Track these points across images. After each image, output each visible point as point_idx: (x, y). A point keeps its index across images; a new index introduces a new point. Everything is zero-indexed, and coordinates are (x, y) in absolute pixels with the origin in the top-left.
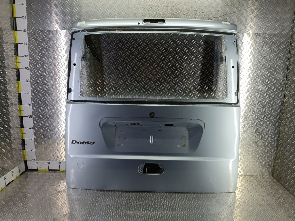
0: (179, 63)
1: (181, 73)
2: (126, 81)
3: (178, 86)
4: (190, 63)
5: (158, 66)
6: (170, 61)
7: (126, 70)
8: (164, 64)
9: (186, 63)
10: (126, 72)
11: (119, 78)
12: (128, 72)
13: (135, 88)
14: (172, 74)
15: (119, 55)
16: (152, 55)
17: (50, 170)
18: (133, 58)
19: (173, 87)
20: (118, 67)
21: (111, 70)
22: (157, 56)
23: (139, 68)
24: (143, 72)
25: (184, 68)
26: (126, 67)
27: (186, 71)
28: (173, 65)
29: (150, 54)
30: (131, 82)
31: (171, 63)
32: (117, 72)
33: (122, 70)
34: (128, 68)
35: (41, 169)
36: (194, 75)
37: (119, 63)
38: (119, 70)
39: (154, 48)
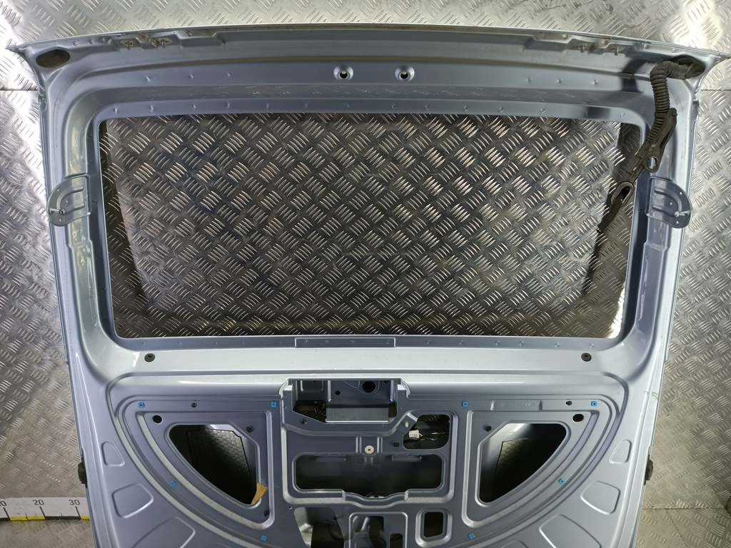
0: (466, 207)
1: (473, 240)
2: (270, 273)
3: (460, 283)
4: (508, 206)
5: (387, 217)
6: (432, 199)
7: (263, 234)
8: (410, 209)
9: (495, 207)
10: (265, 242)
11: (243, 263)
12: (274, 240)
13: (304, 292)
14: (439, 245)
15: (232, 182)
16: (364, 179)
17: (48, 518)
18: (291, 190)
19: (442, 288)
20: (233, 225)
21: (208, 236)
22: (382, 182)
23: (316, 226)
24: (330, 239)
25: (487, 225)
26: (266, 223)
27: (492, 234)
28: (446, 214)
29: (356, 175)
30: (290, 273)
31: (436, 207)
32: (233, 241)
33: (249, 234)
34: (274, 224)
36: (521, 247)
37: (237, 212)
38: (237, 236)
39: (372, 153)
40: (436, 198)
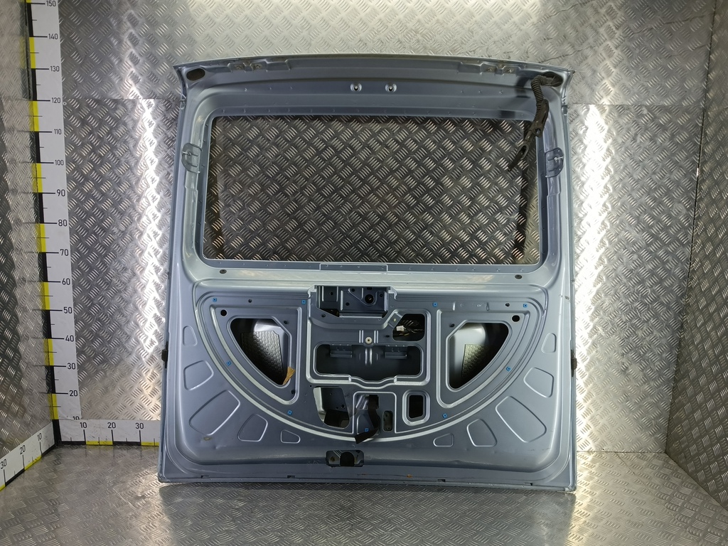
0: (432, 178)
1: (438, 201)
2: (305, 223)
3: (432, 233)
4: (459, 177)
5: (382, 184)
6: (410, 172)
7: (303, 194)
8: (397, 178)
9: (451, 178)
10: (304, 200)
11: (288, 215)
12: (310, 199)
13: (327, 237)
14: (416, 205)
15: (287, 159)
16: (368, 158)
17: (116, 444)
18: (322, 165)
19: (419, 237)
20: (284, 188)
21: (268, 195)
22: (379, 160)
23: (337, 190)
24: (346, 199)
25: (446, 190)
26: (305, 187)
27: (451, 197)
28: (420, 183)
29: (363, 156)
30: (318, 224)
31: (413, 177)
32: (284, 199)
33: (294, 194)
34: (311, 189)
35: (95, 441)
36: (470, 206)
37: (288, 179)
38: (286, 195)
39: (372, 142)
40: (413, 171)
